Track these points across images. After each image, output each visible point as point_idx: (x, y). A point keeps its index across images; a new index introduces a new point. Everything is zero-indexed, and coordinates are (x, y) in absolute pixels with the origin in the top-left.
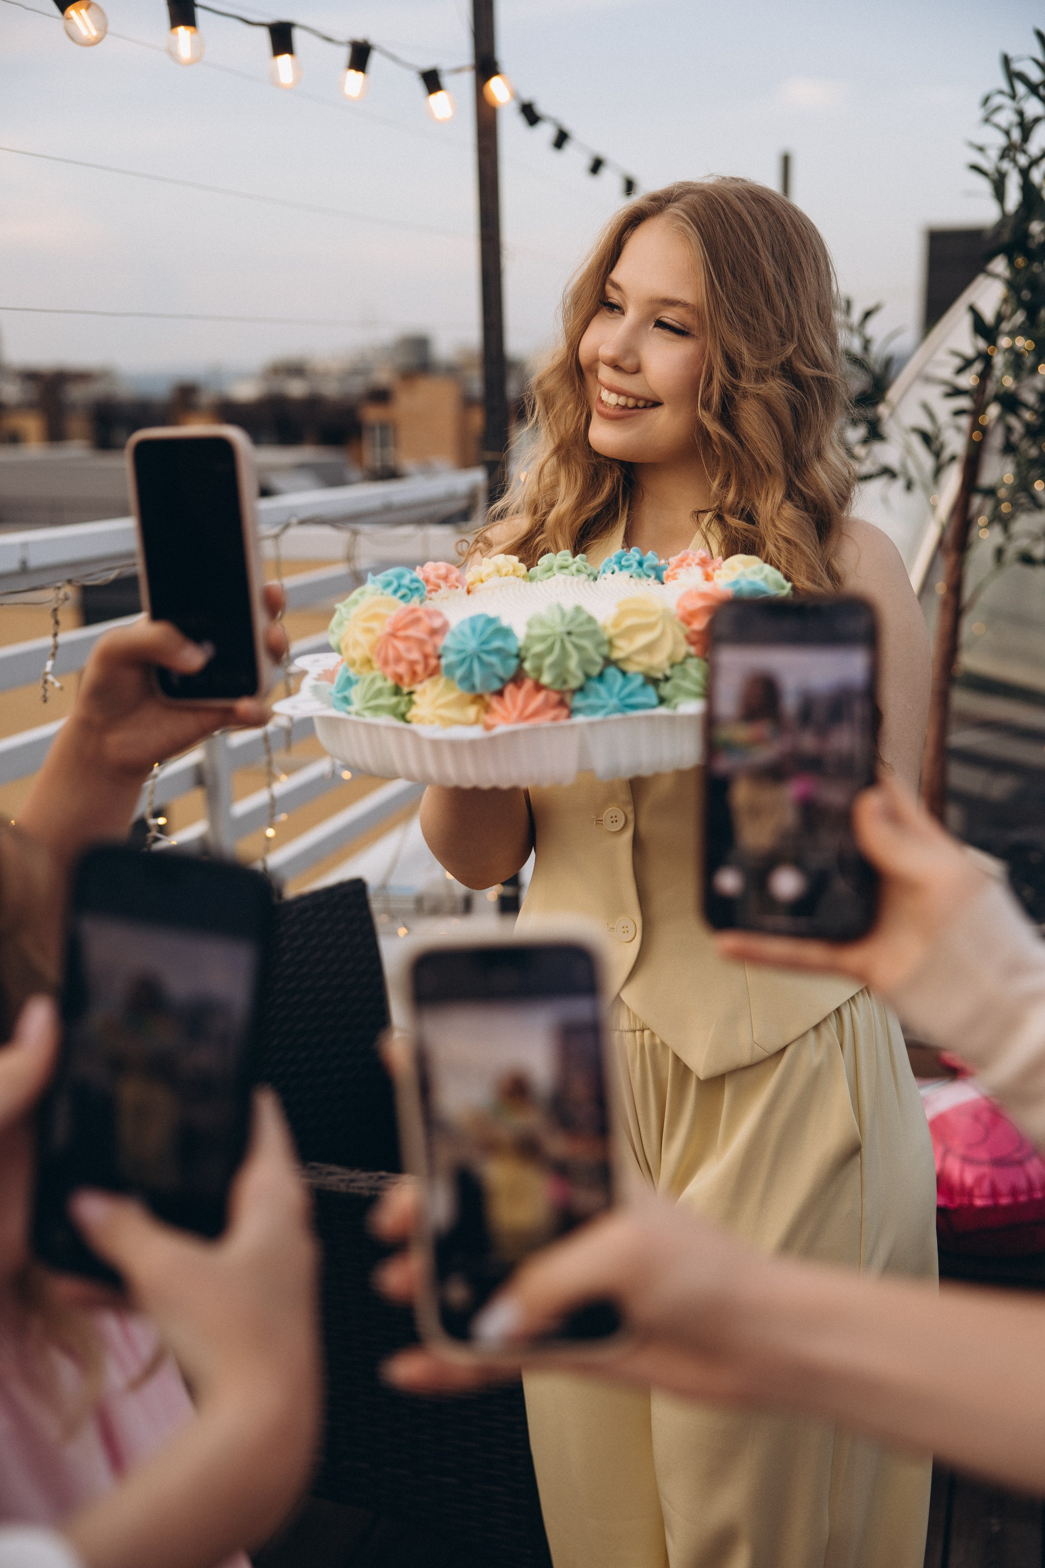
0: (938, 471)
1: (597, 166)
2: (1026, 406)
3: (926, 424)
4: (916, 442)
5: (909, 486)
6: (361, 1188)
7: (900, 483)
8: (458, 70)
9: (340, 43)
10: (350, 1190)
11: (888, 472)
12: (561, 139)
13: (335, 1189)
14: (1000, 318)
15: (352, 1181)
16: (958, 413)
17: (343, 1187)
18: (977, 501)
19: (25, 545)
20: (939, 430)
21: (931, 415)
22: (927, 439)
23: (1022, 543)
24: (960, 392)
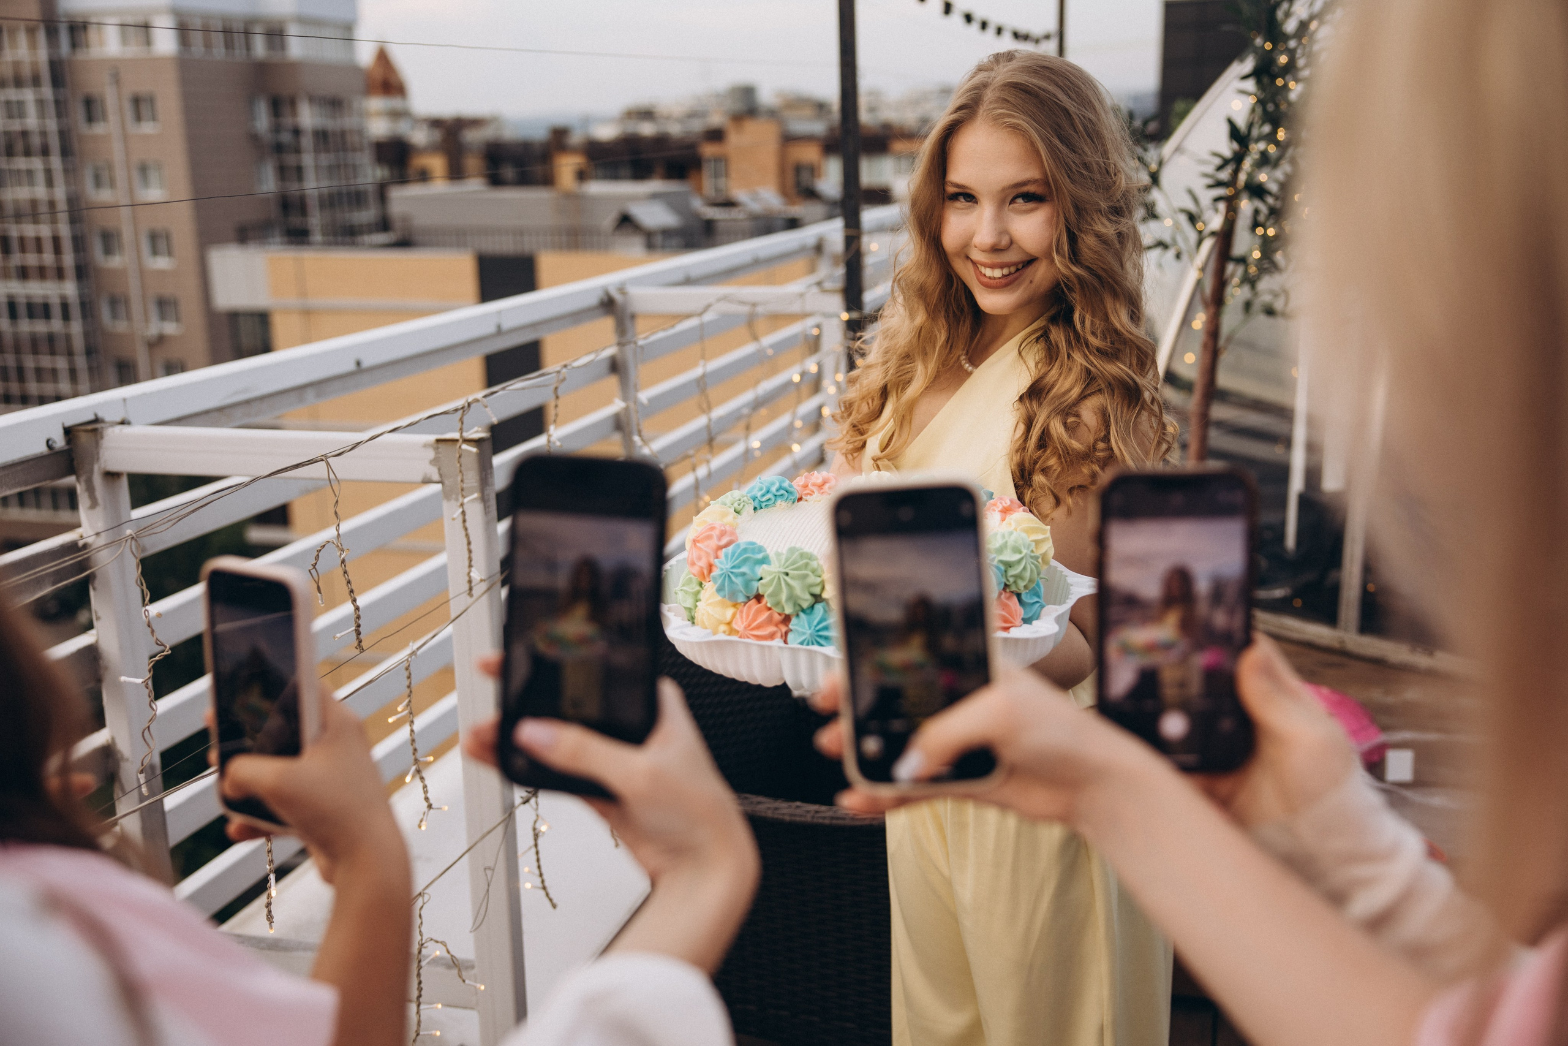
0: (1200, 243)
2: (1270, 193)
3: (1190, 206)
4: (1183, 219)
5: (1178, 256)
6: (784, 814)
7: (1171, 254)
10: (776, 816)
11: (1162, 245)
13: (763, 814)
14: (1250, 126)
15: (776, 809)
16: (1217, 200)
17: (770, 814)
18: (1230, 267)
19: (499, 313)
20: (1201, 211)
21: (1196, 200)
22: (1192, 218)
23: (1266, 298)
24: (1219, 184)
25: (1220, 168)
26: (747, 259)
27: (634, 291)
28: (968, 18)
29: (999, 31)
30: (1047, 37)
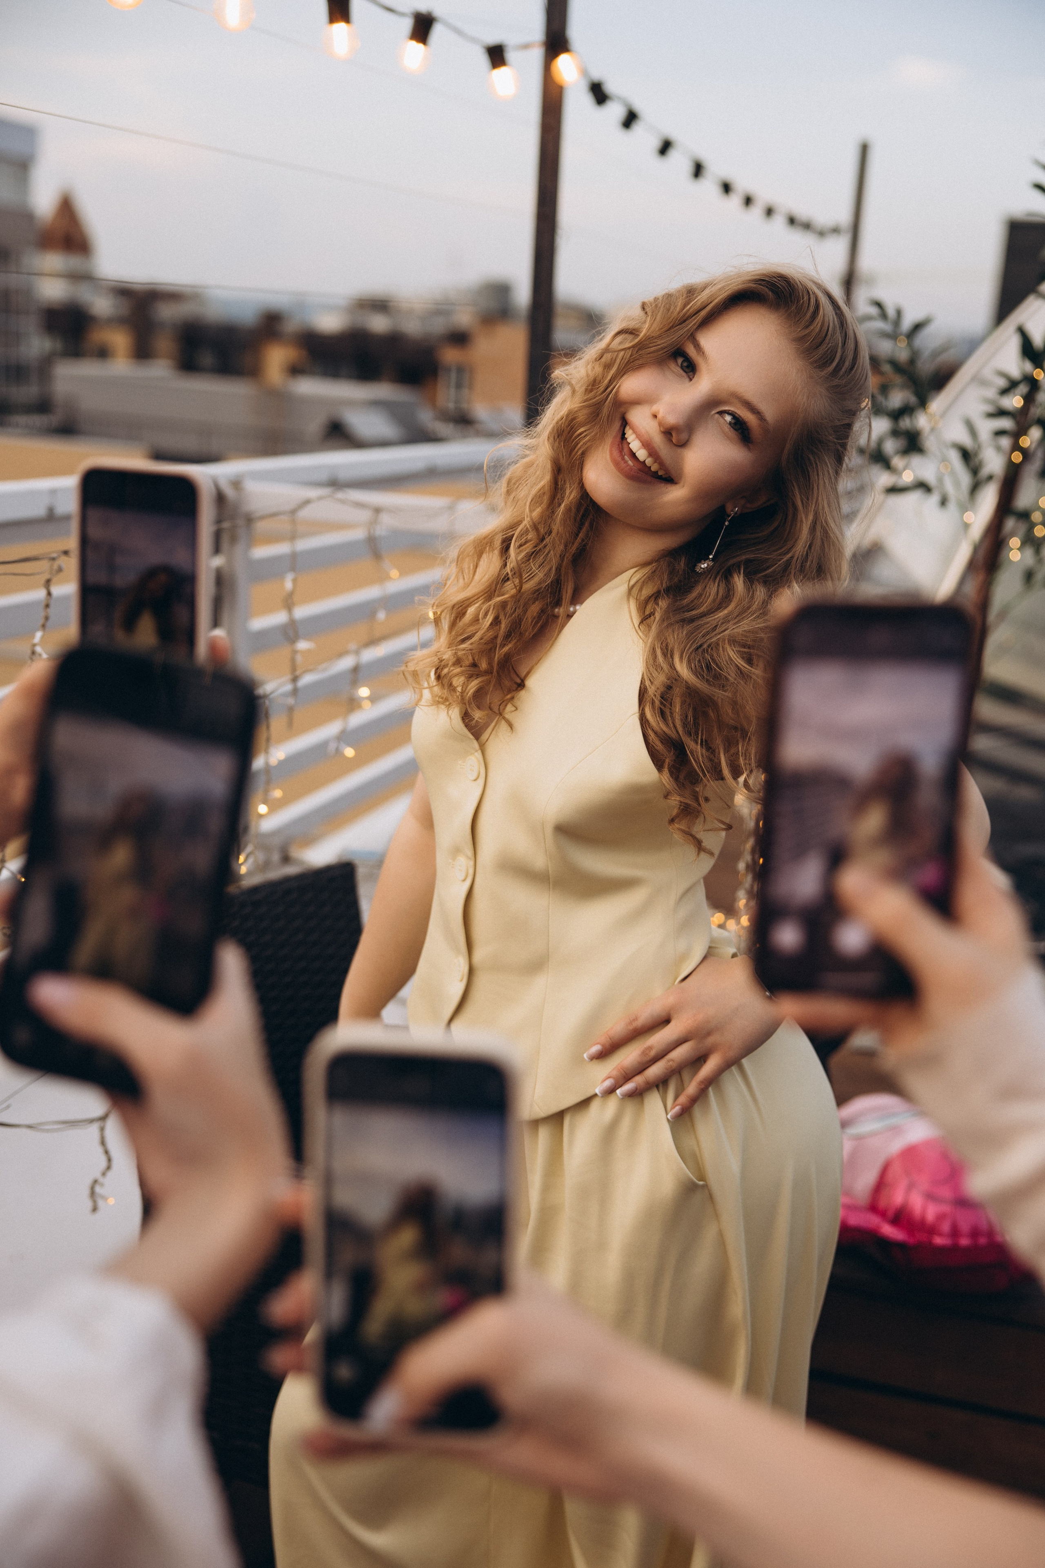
0: (975, 487)
1: (665, 147)
3: (965, 440)
4: (955, 457)
5: (944, 502)
7: (935, 498)
8: (526, 46)
9: (402, 14)
11: (923, 486)
12: (630, 119)
16: (1000, 433)
18: (1010, 523)
20: (979, 447)
21: (972, 431)
22: (966, 455)
24: (1001, 413)
25: (1004, 392)
26: (419, 465)
27: (252, 487)
28: (727, 188)
29: (770, 212)
30: (836, 230)
